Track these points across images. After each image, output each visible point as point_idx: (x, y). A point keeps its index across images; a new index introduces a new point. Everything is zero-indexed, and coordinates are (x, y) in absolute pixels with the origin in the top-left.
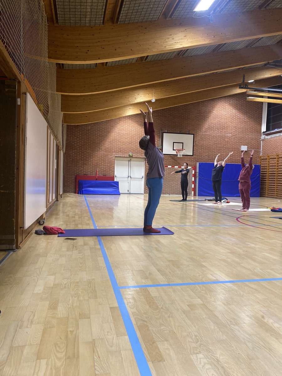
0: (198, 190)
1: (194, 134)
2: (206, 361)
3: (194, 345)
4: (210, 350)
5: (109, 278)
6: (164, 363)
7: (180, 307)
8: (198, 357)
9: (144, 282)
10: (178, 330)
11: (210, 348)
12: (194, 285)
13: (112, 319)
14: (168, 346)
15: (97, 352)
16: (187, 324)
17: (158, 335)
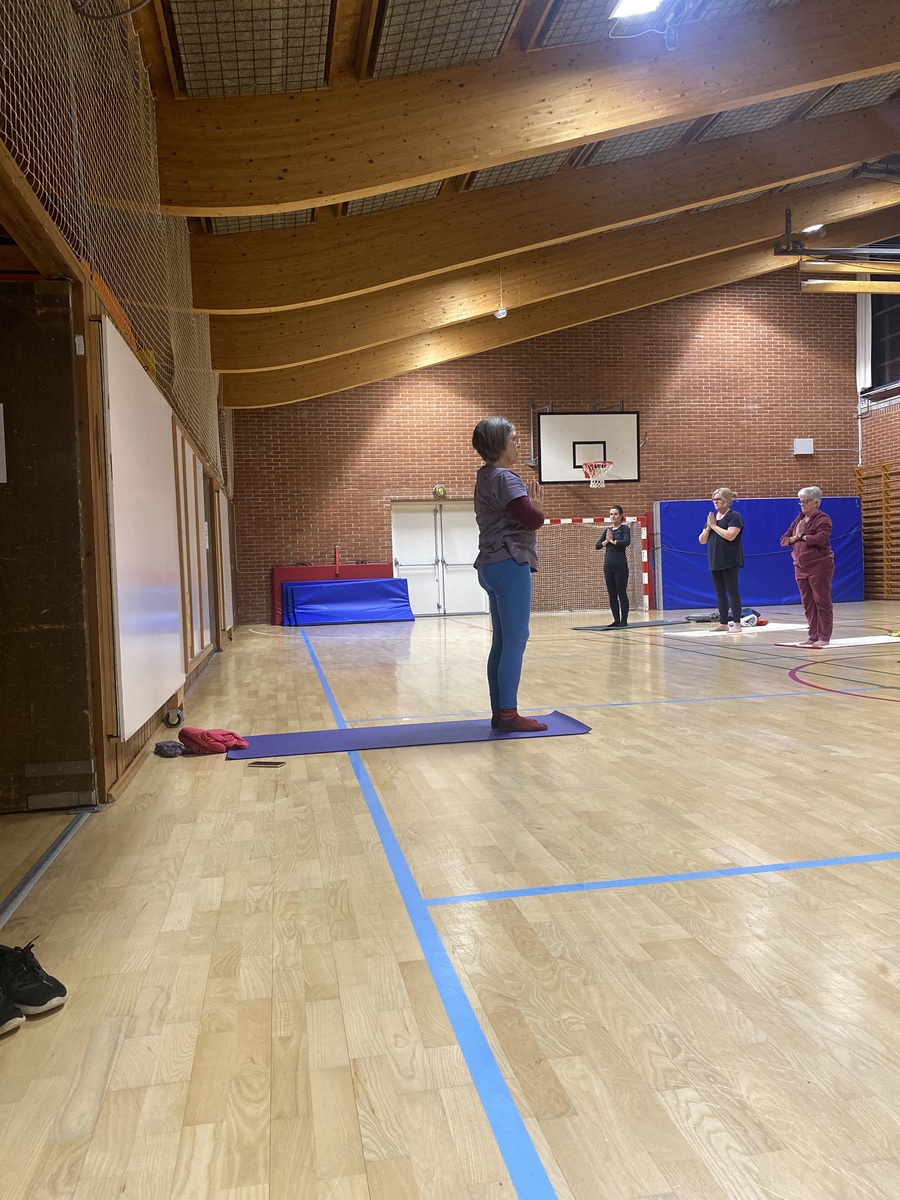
0: (661, 591)
1: (638, 413)
2: (707, 1109)
3: (666, 1062)
4: (718, 1077)
5: (391, 876)
6: (576, 1119)
7: (618, 953)
8: (681, 1098)
9: (501, 882)
10: (615, 1022)
11: (718, 1068)
12: (659, 885)
13: (407, 999)
14: (585, 1067)
15: (367, 1094)
16: (641, 1001)
17: (554, 1039)
